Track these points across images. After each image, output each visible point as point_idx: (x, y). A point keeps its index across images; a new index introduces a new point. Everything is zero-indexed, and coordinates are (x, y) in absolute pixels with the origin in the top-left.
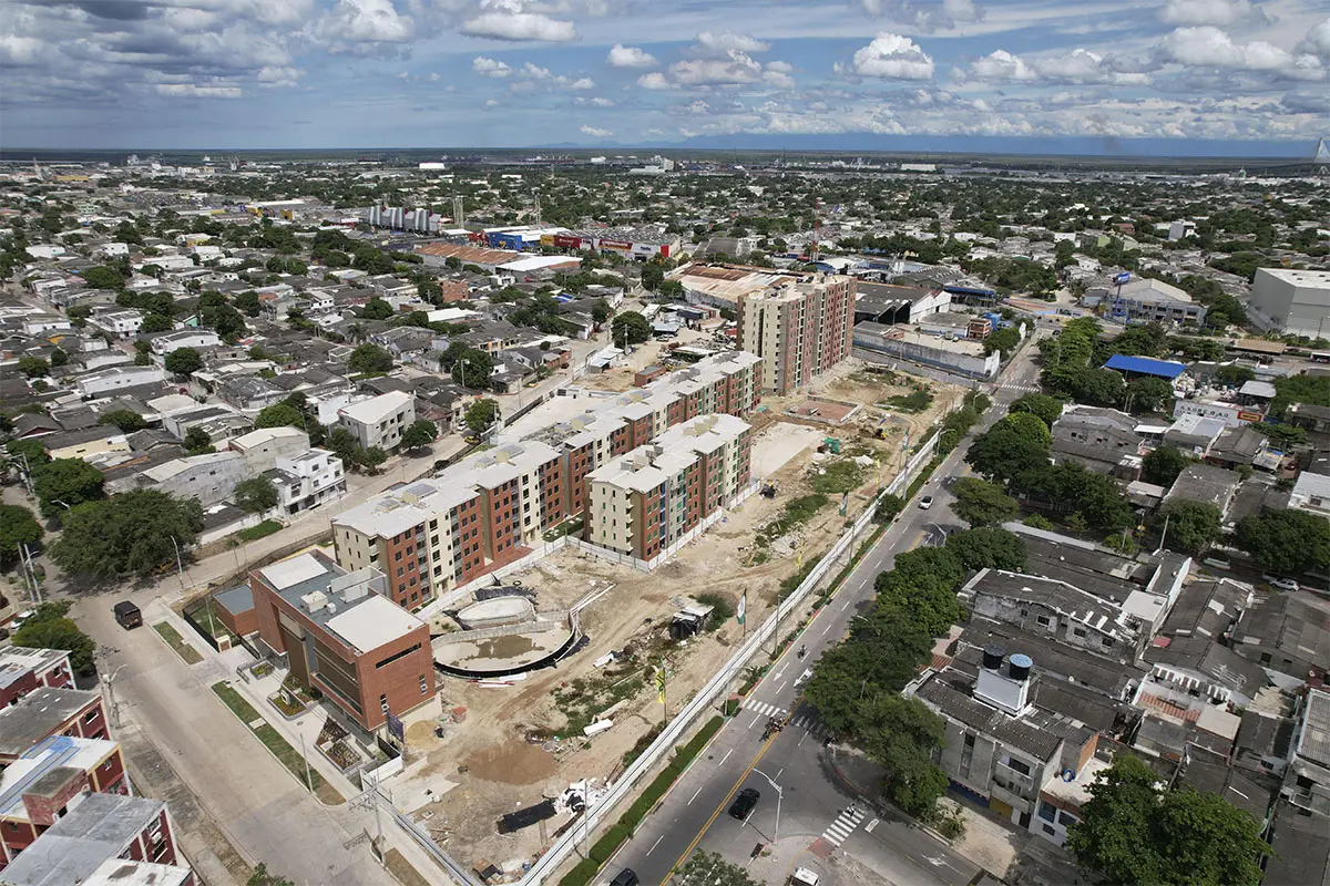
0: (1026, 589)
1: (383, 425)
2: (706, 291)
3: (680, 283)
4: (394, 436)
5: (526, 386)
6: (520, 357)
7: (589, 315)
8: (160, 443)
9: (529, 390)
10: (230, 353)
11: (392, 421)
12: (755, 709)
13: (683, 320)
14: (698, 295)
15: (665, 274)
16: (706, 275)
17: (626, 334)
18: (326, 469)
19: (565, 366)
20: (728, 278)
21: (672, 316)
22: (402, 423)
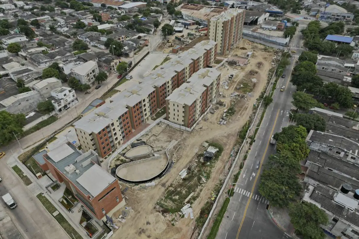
0: (330, 140)
1: (88, 75)
2: (190, 15)
3: (181, 12)
4: (92, 78)
5: (135, 54)
6: (132, 43)
7: (152, 25)
8: (8, 84)
9: (136, 55)
10: (31, 44)
11: (91, 73)
12: (239, 192)
13: (184, 26)
14: (188, 16)
15: (175, 8)
16: (189, 9)
17: (167, 33)
18: (69, 95)
19: (147, 46)
20: (196, 10)
21: (179, 24)
22: (94, 73)
